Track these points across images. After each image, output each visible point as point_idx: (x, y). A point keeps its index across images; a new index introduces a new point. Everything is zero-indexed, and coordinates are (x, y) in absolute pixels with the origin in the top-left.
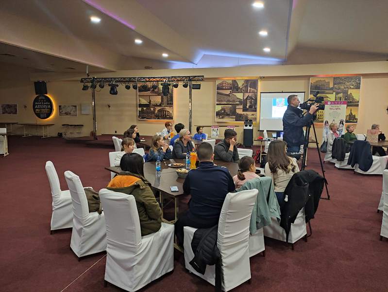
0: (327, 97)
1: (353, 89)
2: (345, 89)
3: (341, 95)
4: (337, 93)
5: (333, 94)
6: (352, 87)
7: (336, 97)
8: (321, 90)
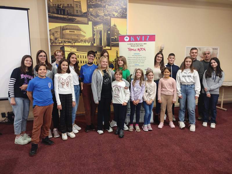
0: (79, 30)
1: (117, 17)
2: (105, 17)
3: (100, 27)
4: (95, 24)
5: (88, 24)
6: (116, 14)
7: (93, 31)
8: (68, 14)
